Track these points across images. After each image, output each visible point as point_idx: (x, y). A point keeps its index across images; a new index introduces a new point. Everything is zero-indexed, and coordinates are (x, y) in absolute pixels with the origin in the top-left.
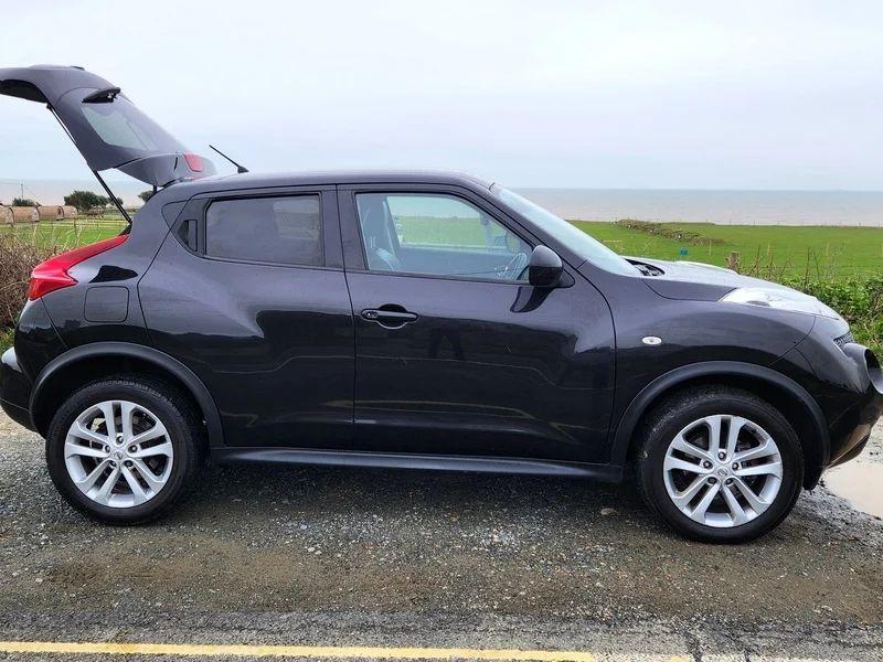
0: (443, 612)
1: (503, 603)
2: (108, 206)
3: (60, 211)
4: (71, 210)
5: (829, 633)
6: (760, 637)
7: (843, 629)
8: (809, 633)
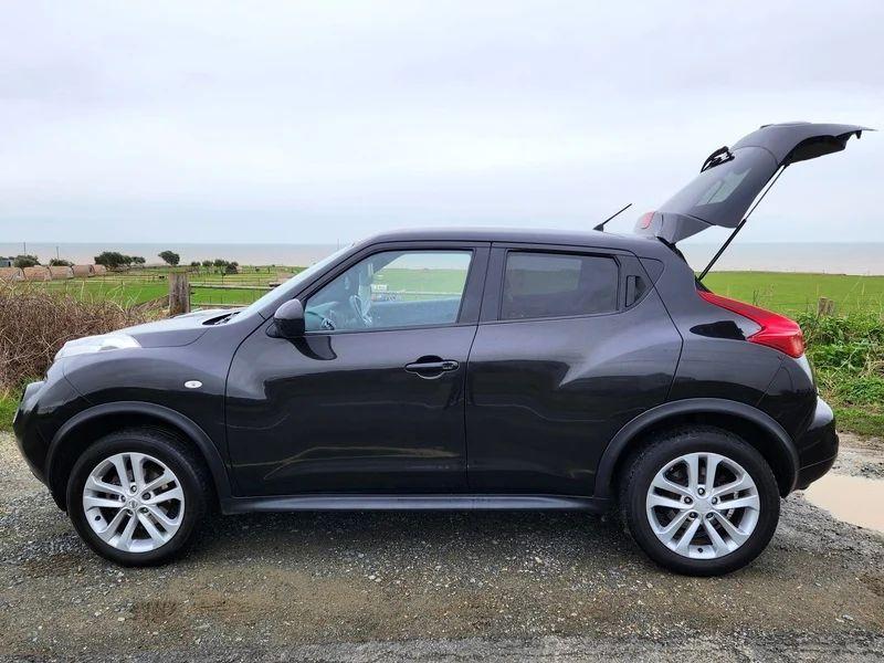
0: (506, 636)
1: (559, 625)
2: (132, 264)
3: (91, 268)
4: (100, 268)
5: (861, 643)
6: (802, 651)
7: (871, 639)
8: (843, 643)
